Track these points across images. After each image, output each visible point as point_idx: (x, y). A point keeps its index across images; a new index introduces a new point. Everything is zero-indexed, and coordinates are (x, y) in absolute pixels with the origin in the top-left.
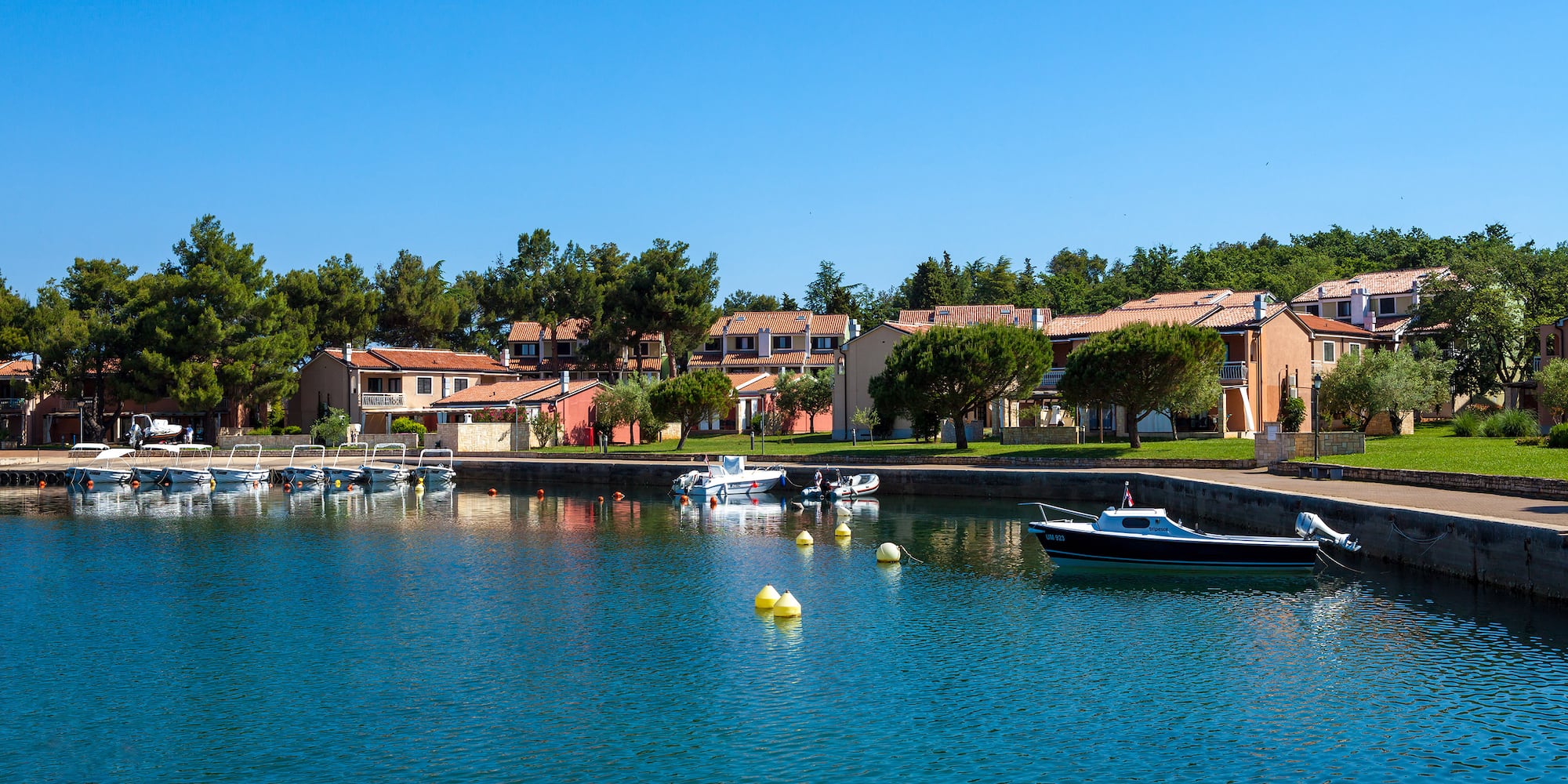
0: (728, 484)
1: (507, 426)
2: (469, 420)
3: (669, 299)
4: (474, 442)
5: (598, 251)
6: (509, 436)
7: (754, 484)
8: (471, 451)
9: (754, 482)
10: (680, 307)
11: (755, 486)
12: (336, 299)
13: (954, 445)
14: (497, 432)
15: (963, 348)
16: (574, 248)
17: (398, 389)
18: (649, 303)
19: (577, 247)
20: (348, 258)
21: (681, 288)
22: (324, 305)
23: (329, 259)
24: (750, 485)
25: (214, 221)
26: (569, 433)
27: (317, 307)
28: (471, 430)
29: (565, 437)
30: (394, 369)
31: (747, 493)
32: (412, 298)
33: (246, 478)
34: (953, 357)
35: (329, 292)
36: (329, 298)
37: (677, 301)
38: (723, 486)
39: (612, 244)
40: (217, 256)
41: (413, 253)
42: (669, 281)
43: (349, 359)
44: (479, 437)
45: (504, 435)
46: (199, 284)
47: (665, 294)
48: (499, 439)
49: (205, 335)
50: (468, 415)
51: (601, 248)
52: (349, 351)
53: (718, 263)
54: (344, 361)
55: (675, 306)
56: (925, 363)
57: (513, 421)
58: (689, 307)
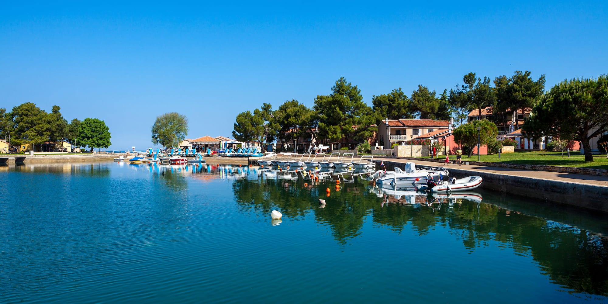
0: (397, 178)
1: (420, 147)
2: (403, 144)
3: (519, 95)
4: (405, 153)
5: (498, 79)
6: (421, 151)
7: (417, 179)
8: (403, 156)
9: (417, 177)
10: (525, 98)
11: (417, 180)
12: (393, 103)
13: (582, 158)
14: (415, 149)
15: (572, 94)
16: (487, 79)
17: (405, 133)
18: (511, 97)
19: (489, 78)
20: (400, 89)
21: (526, 90)
22: (390, 106)
23: (394, 90)
24: (415, 179)
25: (344, 79)
26: (451, 149)
27: (387, 107)
28: (403, 148)
29: (450, 151)
30: (404, 126)
31: (413, 184)
32: (420, 101)
33: (302, 165)
34: (566, 101)
35: (392, 101)
36: (391, 103)
37: (523, 95)
38: (394, 179)
39: (504, 76)
40: (343, 91)
41: (424, 85)
42: (519, 88)
43: (387, 123)
44: (407, 151)
45: (419, 150)
46: (335, 100)
47: (517, 93)
48: (416, 152)
49: (337, 117)
50: (403, 142)
51: (499, 78)
52: (387, 120)
53: (546, 79)
54: (386, 124)
55: (522, 98)
56: (547, 106)
57: (423, 145)
58: (529, 97)
